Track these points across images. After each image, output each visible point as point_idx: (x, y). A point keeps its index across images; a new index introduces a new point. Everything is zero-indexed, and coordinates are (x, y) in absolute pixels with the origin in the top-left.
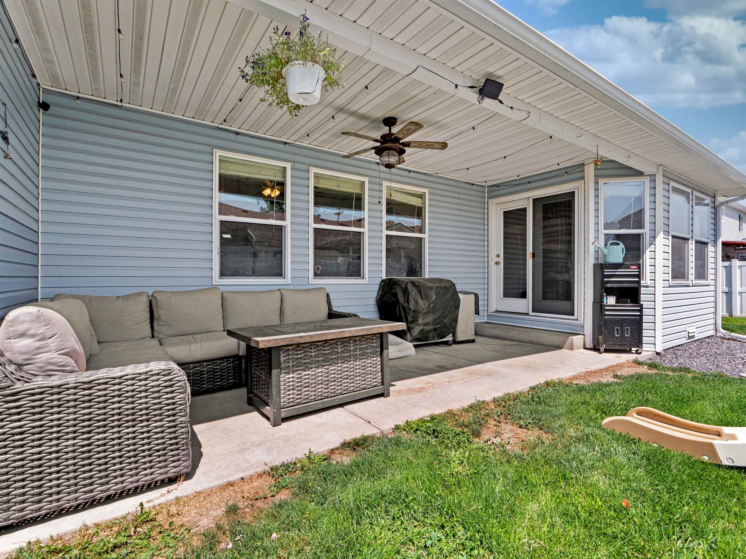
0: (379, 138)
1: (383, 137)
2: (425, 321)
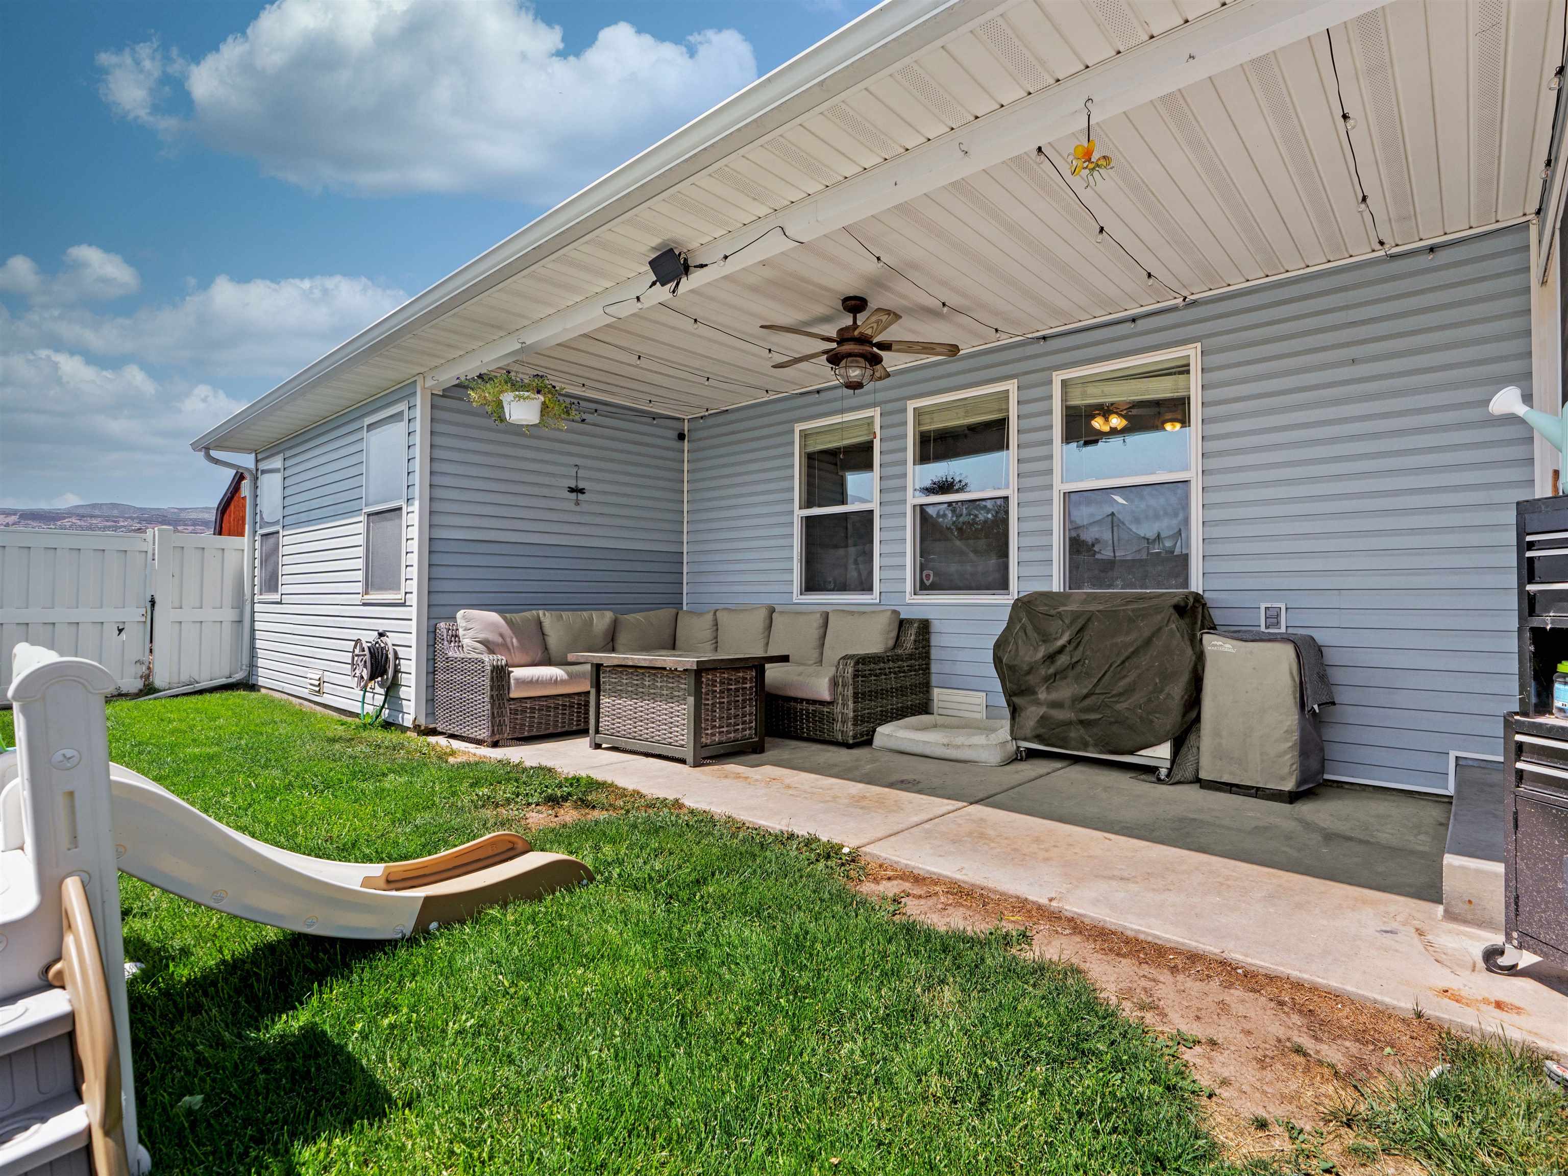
0: (833, 334)
1: (841, 331)
2: (1054, 696)
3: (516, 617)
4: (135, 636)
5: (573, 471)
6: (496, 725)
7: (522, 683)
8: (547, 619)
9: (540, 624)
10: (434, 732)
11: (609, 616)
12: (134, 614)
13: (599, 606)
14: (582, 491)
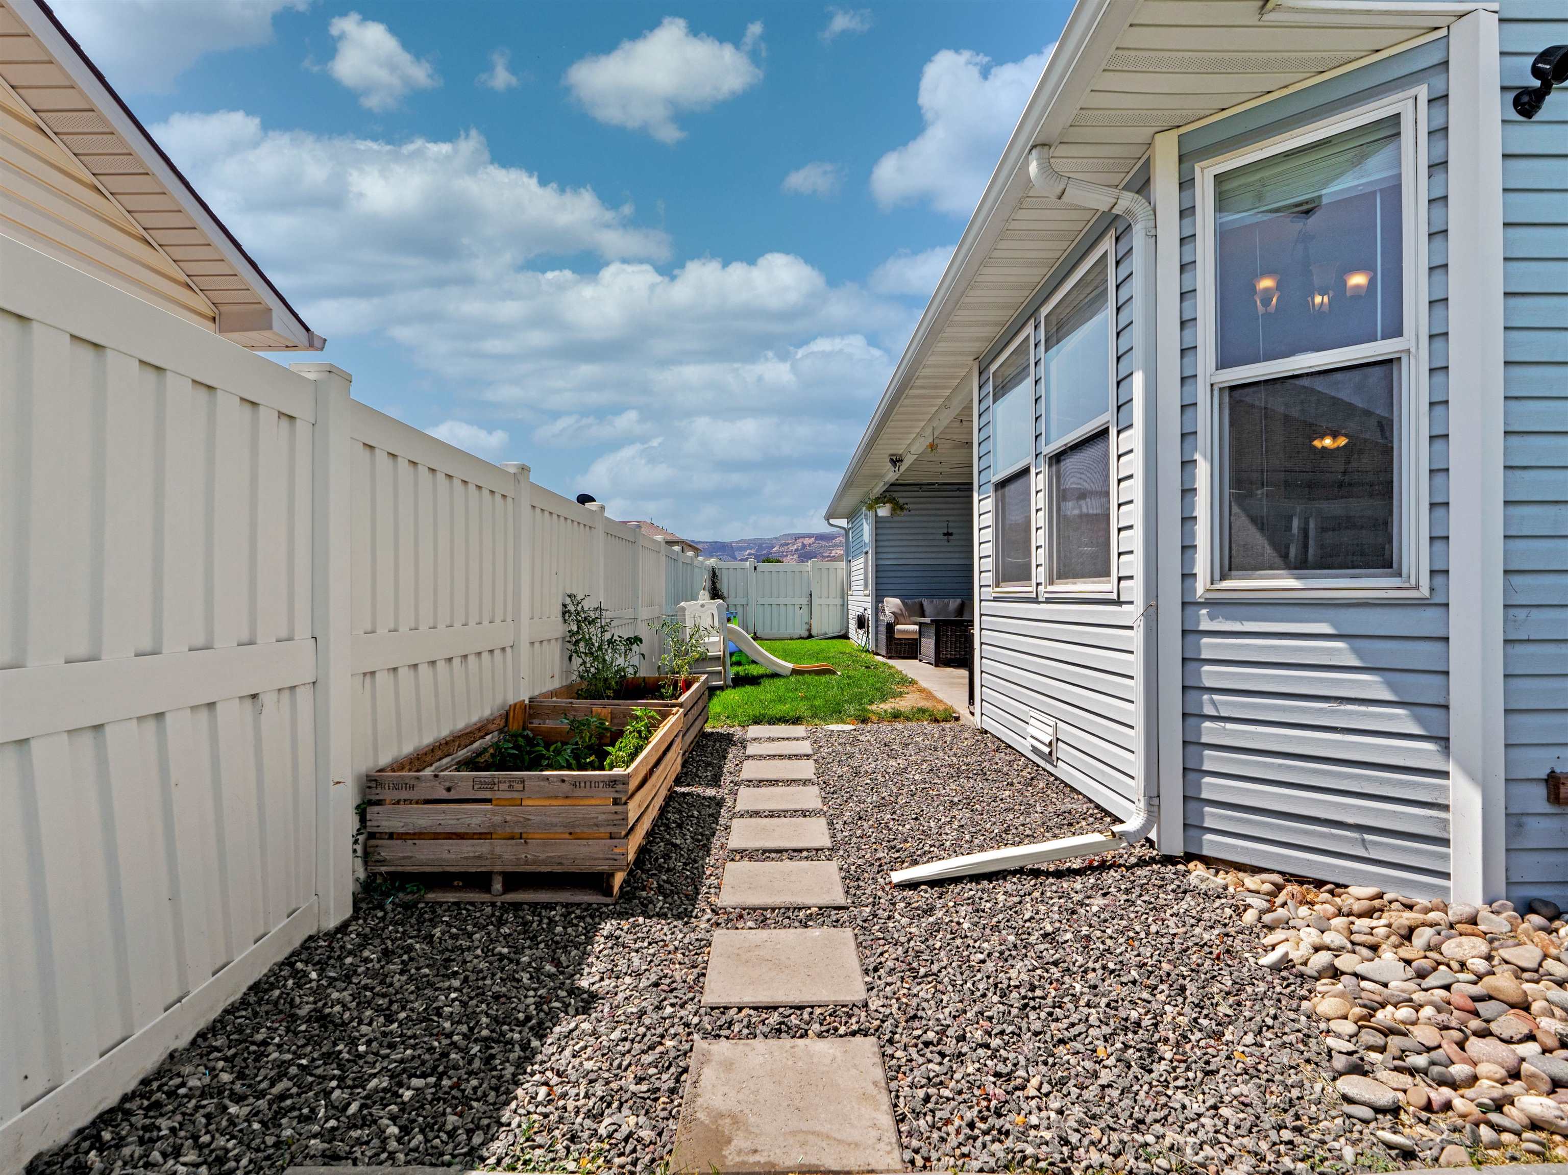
3: (909, 602)
4: (805, 609)
5: (945, 524)
6: (889, 650)
7: (900, 631)
8: (926, 603)
9: (921, 605)
10: (878, 654)
11: (959, 601)
12: (804, 601)
13: (954, 596)
14: (951, 534)
